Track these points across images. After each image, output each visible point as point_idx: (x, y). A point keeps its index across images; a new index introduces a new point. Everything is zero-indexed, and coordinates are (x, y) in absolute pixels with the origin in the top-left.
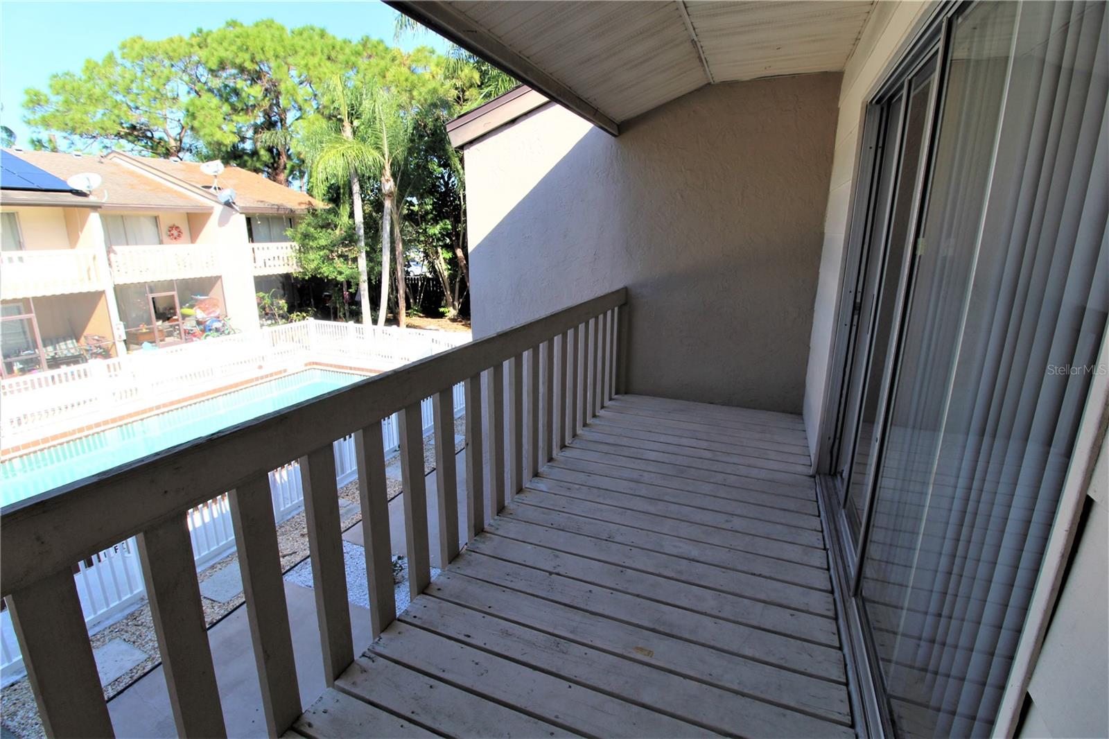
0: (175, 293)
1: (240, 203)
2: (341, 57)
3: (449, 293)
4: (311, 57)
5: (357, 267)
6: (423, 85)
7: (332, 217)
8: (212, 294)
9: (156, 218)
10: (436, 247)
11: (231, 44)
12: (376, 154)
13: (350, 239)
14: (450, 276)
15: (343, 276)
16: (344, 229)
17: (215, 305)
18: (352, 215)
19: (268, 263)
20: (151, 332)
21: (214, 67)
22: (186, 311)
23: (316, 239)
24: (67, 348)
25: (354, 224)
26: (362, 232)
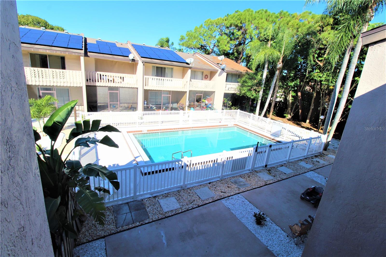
0: (202, 95)
1: (226, 69)
2: (271, 19)
3: (290, 109)
4: (261, 20)
5: (259, 94)
6: (304, 26)
7: (255, 76)
8: (211, 97)
9: (203, 72)
10: (290, 90)
11: (236, 18)
12: (279, 54)
13: (259, 84)
14: (292, 102)
15: (253, 97)
16: (258, 80)
17: (211, 100)
18: (262, 76)
19: (229, 89)
20: (194, 105)
21: (228, 26)
22: (204, 100)
23: (247, 83)
24: (175, 105)
25: (262, 79)
26: (264, 82)
